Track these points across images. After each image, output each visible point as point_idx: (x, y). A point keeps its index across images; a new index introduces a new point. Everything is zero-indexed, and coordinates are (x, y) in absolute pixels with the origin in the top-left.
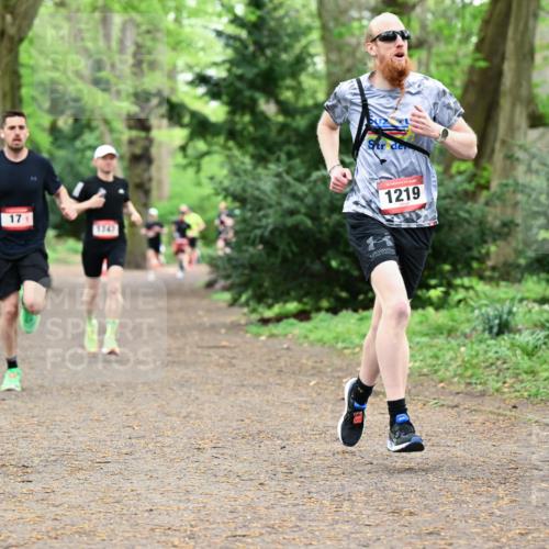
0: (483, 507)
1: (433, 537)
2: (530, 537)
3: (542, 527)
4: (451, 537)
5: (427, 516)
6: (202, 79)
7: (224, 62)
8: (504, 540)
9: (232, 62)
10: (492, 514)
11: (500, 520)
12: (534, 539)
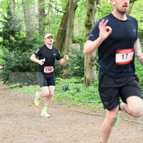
0: (62, 130)
1: (51, 137)
2: (73, 137)
3: (76, 135)
4: (55, 137)
5: (49, 132)
7: (2, 28)
8: (67, 138)
9: (4, 28)
10: (64, 132)
11: (66, 133)
12: (74, 138)
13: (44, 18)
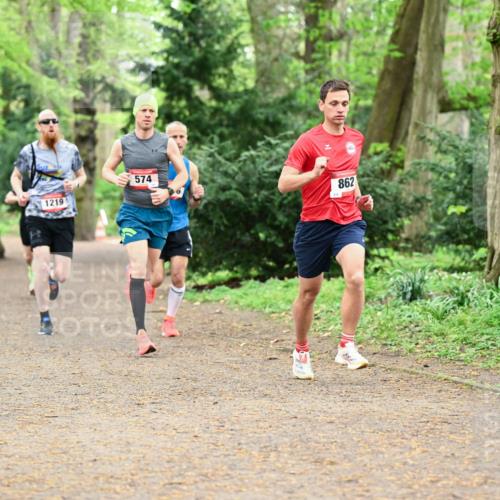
0: (398, 457)
1: (352, 484)
2: (439, 484)
3: (451, 475)
4: (369, 484)
5: (347, 465)
6: (142, 67)
7: (162, 52)
8: (416, 487)
9: (169, 52)
10: (405, 463)
11: (412, 468)
12: (444, 486)
13: (327, 14)
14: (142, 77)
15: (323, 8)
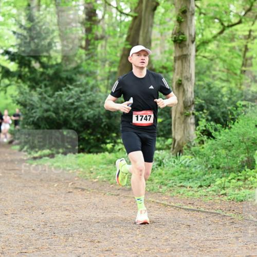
0: (130, 239)
1: (108, 252)
2: (150, 252)
3: (155, 247)
4: (116, 252)
5: (106, 243)
6: (7, 52)
8: (139, 253)
10: (134, 242)
11: (137, 244)
12: (152, 253)
13: (95, 27)
14: (7, 57)
15: (94, 24)
